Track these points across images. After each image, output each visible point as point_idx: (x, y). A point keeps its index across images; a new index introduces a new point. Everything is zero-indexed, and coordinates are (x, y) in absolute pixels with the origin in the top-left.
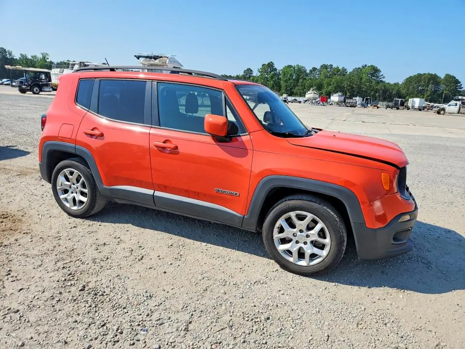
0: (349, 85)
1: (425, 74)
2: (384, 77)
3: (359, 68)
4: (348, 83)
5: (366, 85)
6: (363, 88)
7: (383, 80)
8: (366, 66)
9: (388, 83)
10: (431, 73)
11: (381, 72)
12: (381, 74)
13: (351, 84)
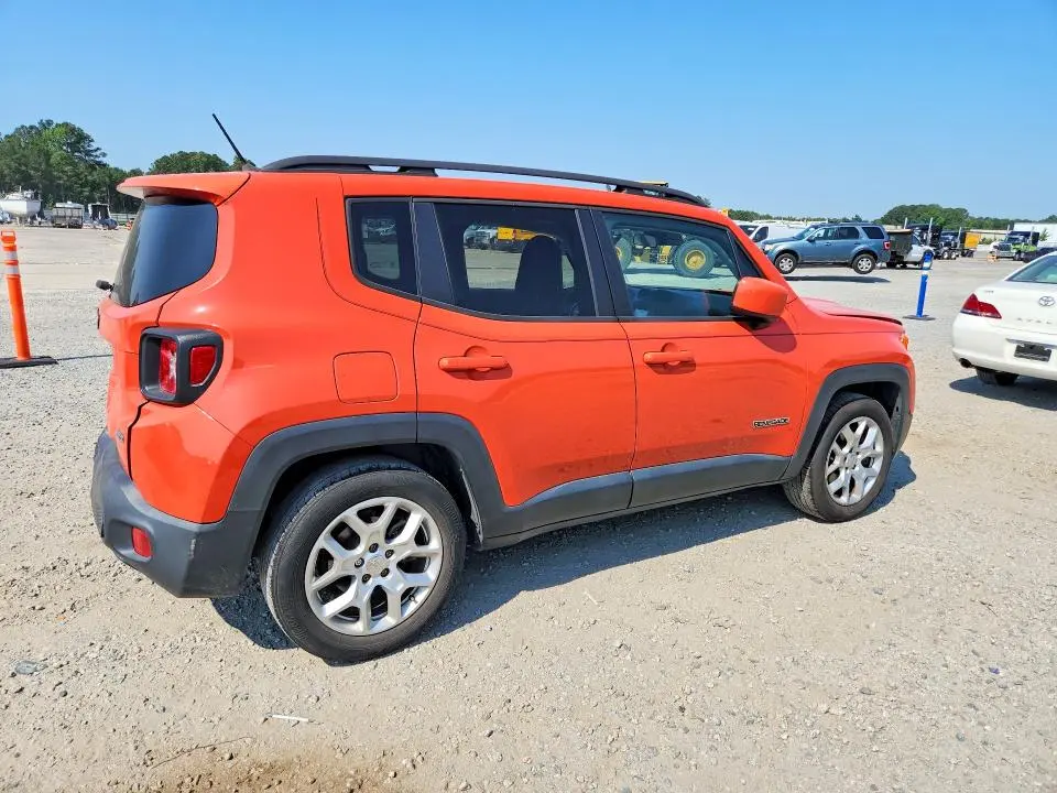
0: (16, 168)
1: (193, 154)
2: (104, 155)
3: (32, 127)
4: (13, 165)
5: (63, 172)
6: (60, 178)
7: (104, 160)
8: (49, 122)
9: (116, 169)
10: (207, 152)
11: (92, 141)
12: (94, 146)
13: (23, 168)
